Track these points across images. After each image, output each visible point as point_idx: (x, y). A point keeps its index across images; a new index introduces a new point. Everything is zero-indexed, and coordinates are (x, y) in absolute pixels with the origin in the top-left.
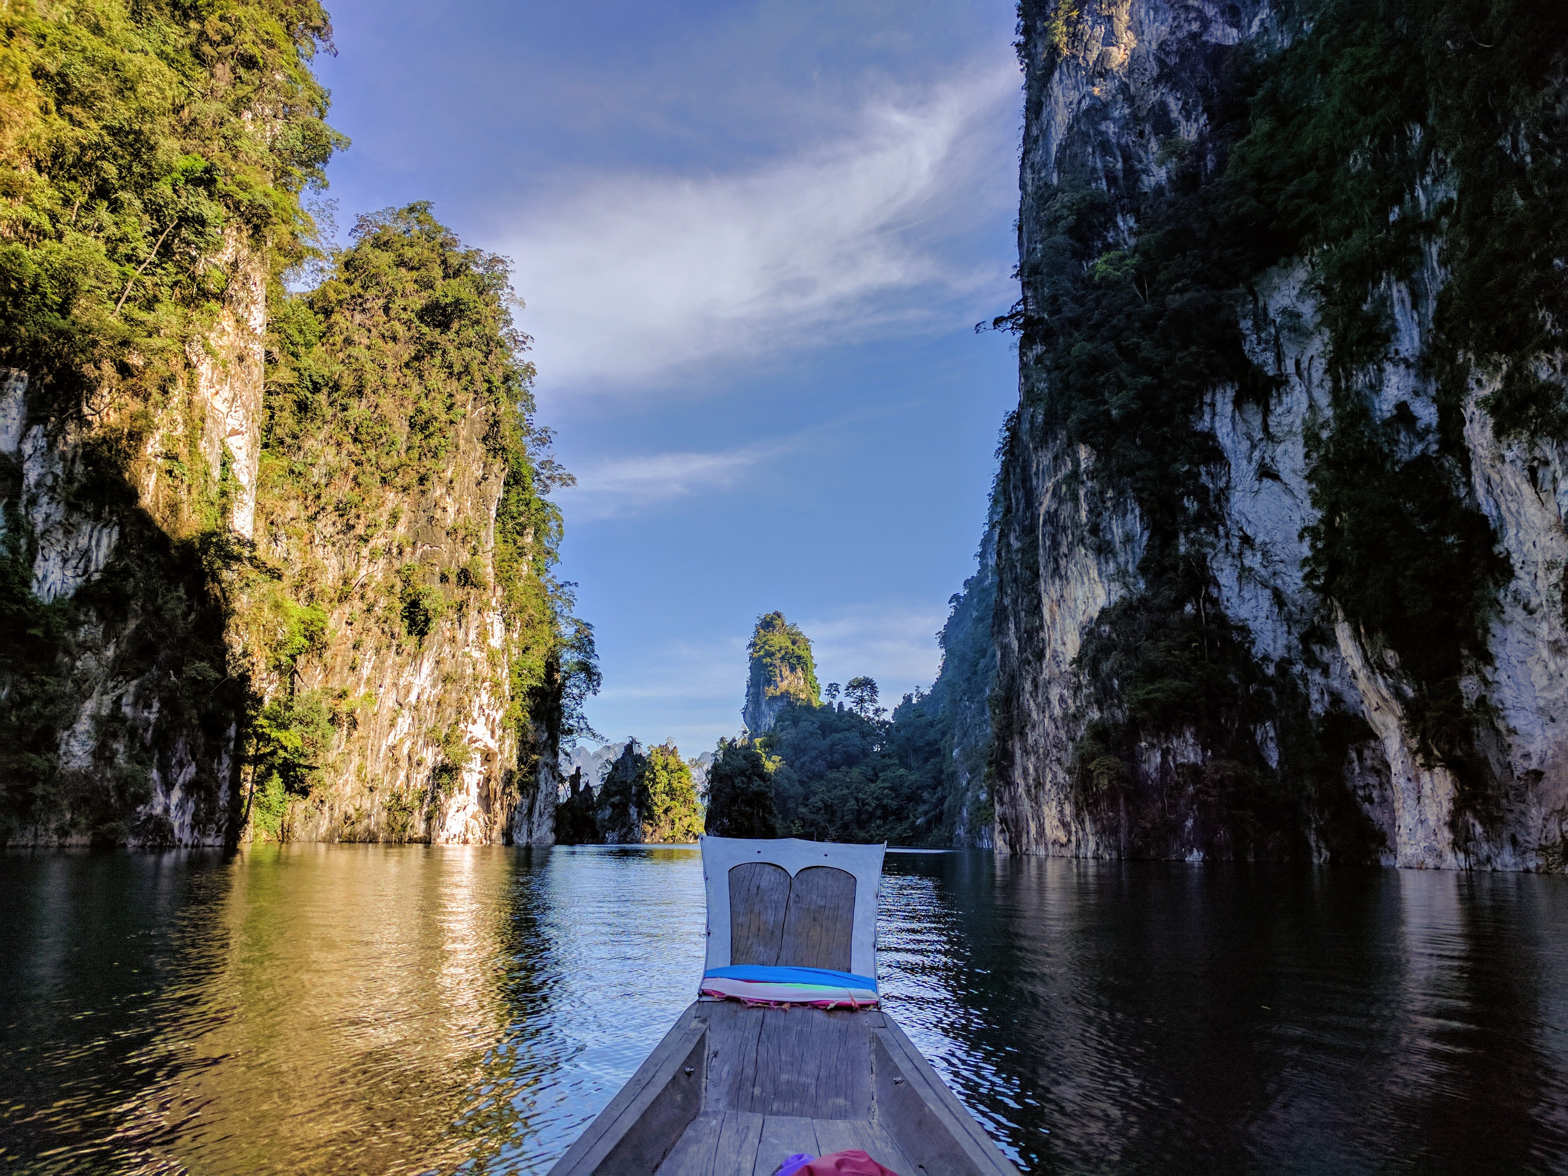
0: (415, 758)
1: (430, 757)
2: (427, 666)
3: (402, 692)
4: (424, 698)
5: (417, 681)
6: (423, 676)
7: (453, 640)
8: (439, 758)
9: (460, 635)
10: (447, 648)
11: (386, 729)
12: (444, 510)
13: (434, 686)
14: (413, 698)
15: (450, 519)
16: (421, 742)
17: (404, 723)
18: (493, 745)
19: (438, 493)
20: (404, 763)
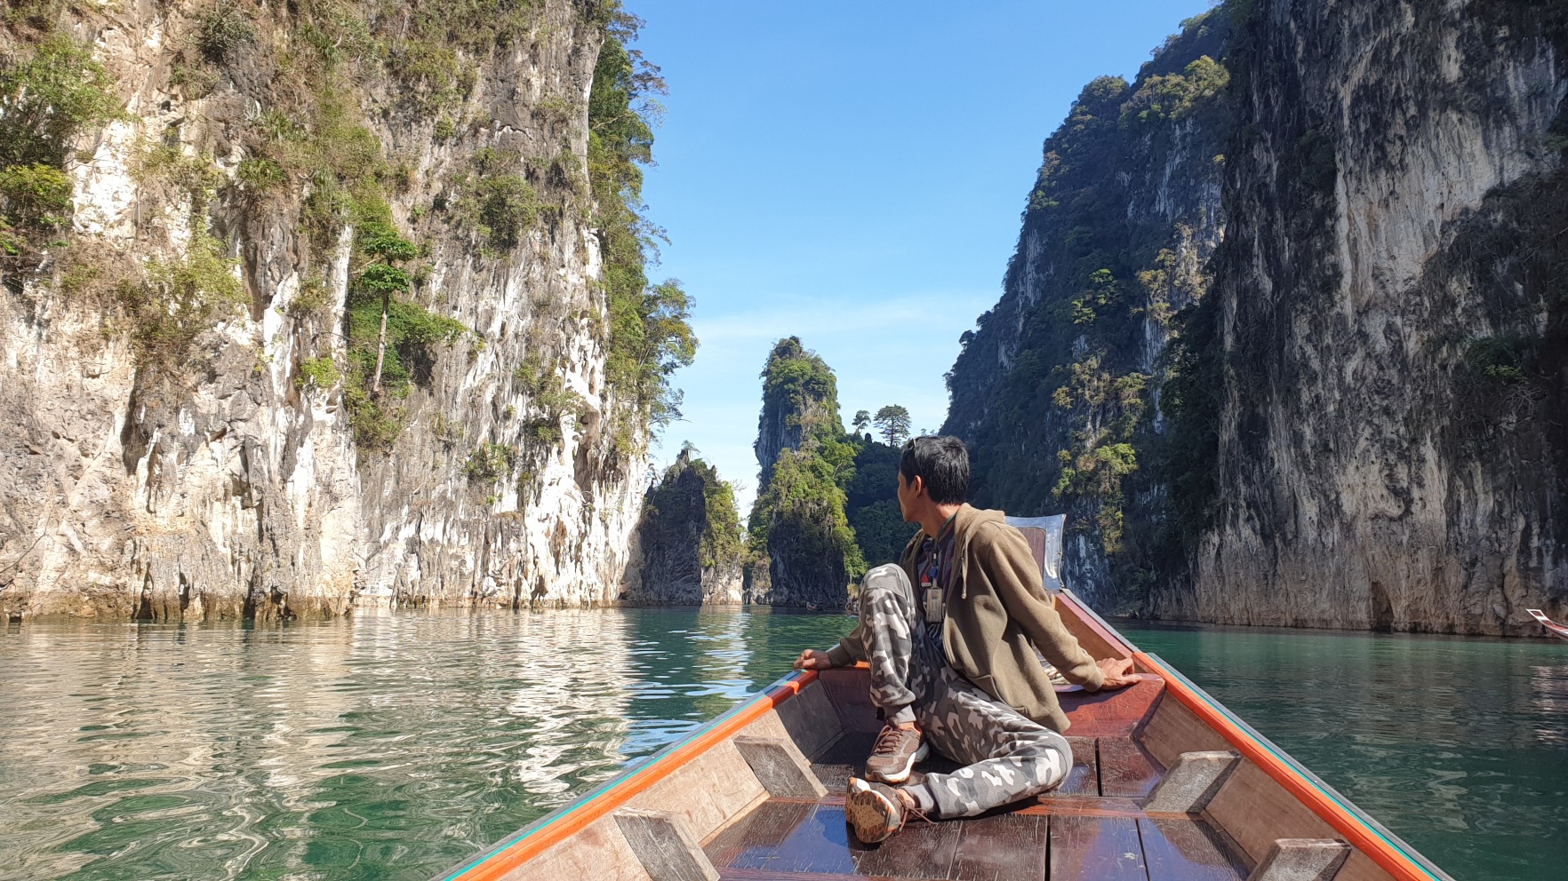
0: (503, 408)
1: (520, 407)
2: (513, 288)
3: (482, 321)
4: (510, 331)
5: (500, 307)
6: (509, 299)
7: (543, 259)
8: (532, 411)
9: (553, 252)
10: (537, 269)
11: (463, 366)
12: (528, 83)
13: (522, 315)
14: (495, 328)
15: (535, 95)
16: (508, 387)
17: (485, 361)
18: (594, 402)
19: (519, 59)
20: (487, 413)
